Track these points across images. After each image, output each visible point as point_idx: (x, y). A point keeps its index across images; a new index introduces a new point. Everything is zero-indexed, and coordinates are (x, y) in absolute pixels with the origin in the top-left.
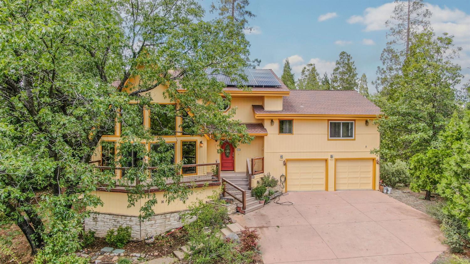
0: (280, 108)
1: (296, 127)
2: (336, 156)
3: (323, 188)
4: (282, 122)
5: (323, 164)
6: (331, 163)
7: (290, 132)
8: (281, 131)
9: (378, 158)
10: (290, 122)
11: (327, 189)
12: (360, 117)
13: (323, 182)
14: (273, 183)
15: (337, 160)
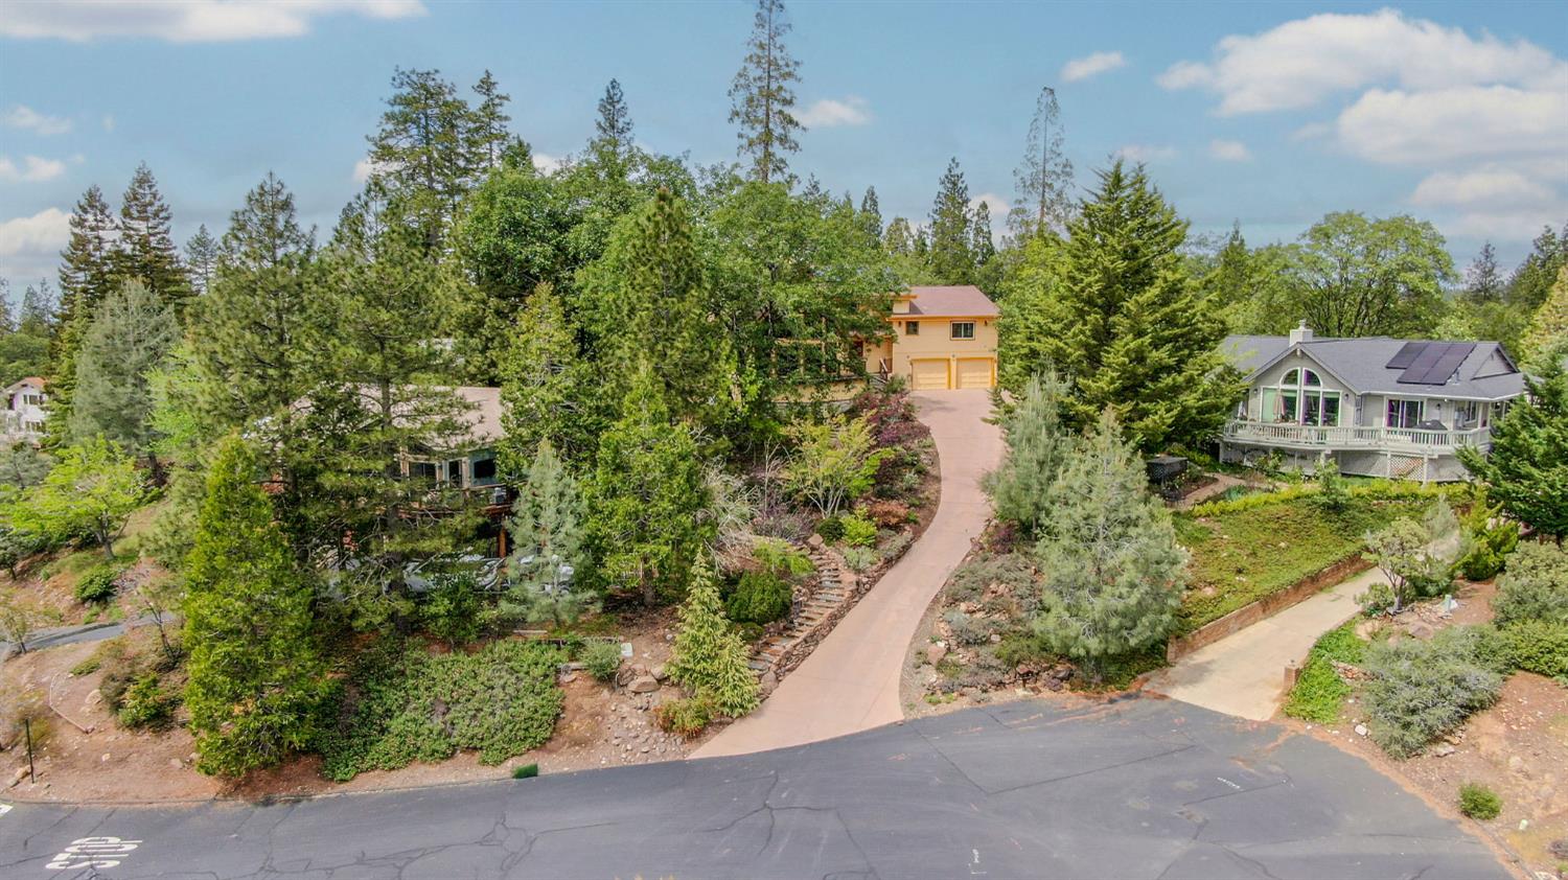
0: (907, 311)
1: (921, 329)
2: (959, 355)
3: (945, 387)
4: (908, 324)
5: (945, 364)
6: (954, 364)
7: (915, 332)
8: (908, 332)
9: (996, 356)
10: (915, 324)
11: (949, 388)
12: (979, 318)
13: (946, 381)
14: (902, 383)
15: (958, 360)
